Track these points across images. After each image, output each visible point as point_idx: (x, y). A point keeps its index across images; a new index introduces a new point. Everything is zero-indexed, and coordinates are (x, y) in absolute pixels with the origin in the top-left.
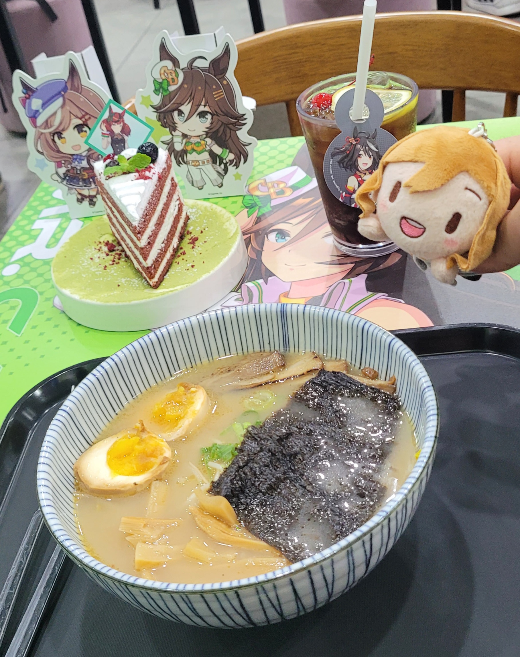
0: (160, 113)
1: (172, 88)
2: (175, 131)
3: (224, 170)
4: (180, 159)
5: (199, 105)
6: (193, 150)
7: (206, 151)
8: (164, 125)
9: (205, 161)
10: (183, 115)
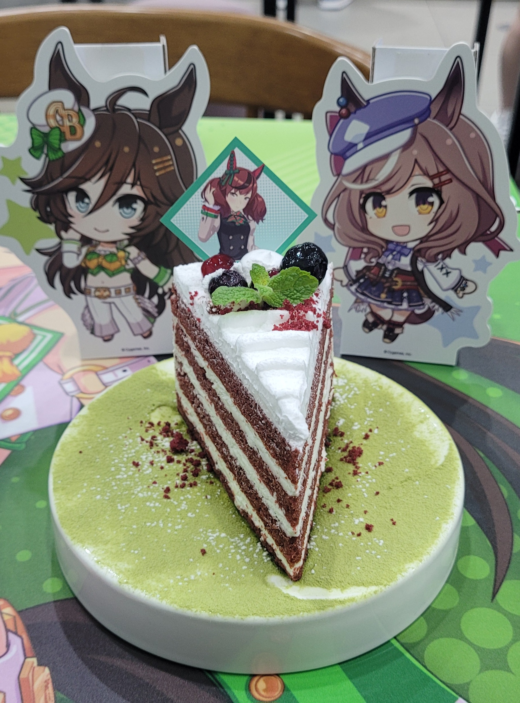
0: (38, 193)
1: (70, 146)
2: (66, 231)
3: (157, 306)
4: (72, 284)
5: (122, 182)
6: (101, 268)
7: (126, 270)
8: (45, 218)
9: (123, 290)
10: (86, 200)
